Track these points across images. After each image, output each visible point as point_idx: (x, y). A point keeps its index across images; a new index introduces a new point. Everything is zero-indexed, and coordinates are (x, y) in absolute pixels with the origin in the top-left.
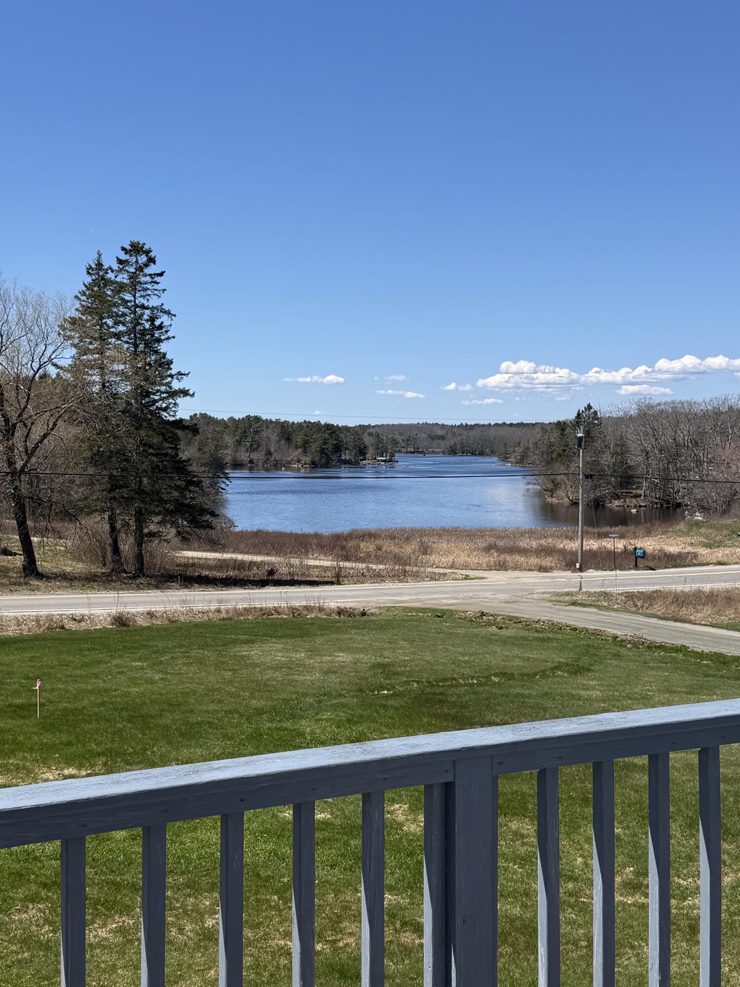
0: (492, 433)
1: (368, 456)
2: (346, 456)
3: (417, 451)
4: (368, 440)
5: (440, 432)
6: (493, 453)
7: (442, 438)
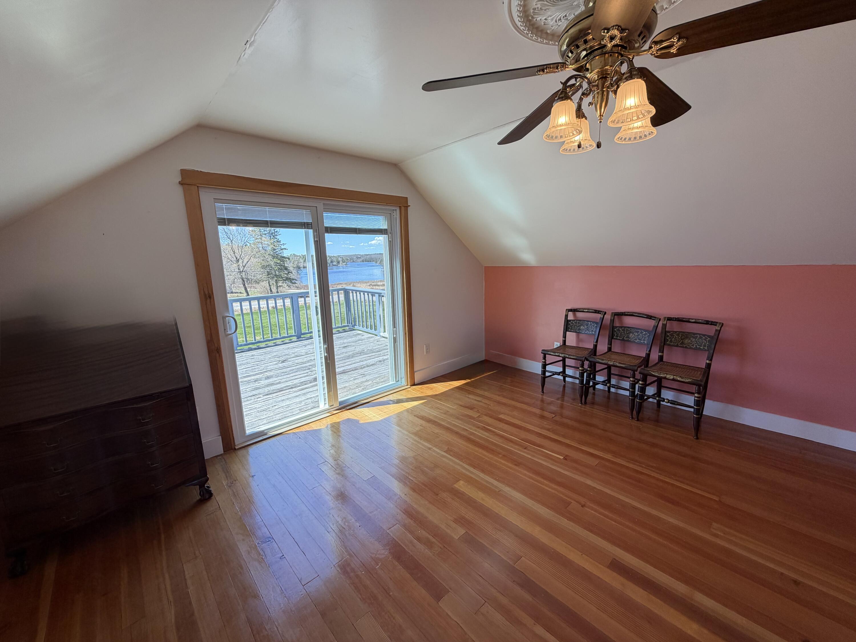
0: (373, 256)
1: (340, 263)
2: (335, 263)
3: (353, 262)
4: (340, 259)
5: (359, 256)
6: (373, 261)
7: (360, 258)
